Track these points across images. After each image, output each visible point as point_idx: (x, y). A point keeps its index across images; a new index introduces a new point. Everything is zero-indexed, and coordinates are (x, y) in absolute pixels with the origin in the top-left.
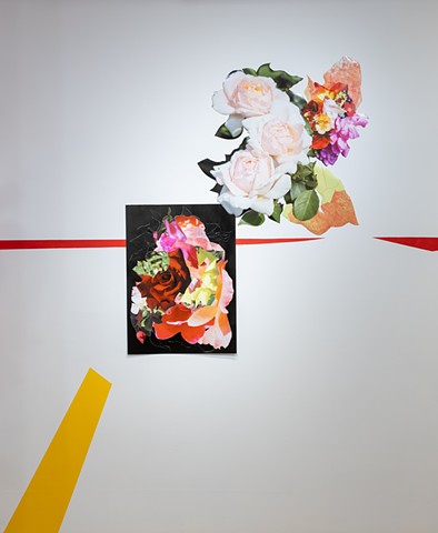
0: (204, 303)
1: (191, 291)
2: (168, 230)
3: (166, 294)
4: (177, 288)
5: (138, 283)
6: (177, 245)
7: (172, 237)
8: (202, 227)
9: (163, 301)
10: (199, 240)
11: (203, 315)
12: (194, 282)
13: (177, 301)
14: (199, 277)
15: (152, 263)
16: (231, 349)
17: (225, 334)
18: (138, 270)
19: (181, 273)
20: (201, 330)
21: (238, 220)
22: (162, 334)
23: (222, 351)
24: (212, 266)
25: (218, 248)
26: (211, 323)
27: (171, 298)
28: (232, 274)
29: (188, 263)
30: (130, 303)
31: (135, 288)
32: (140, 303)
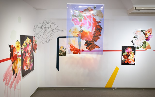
0: (131, 58)
2: (127, 49)
6: (128, 51)
8: (131, 49)
9: (126, 58)
10: (131, 51)
11: (131, 60)
12: (130, 56)
13: (128, 58)
15: (125, 53)
16: (135, 64)
17: (134, 62)
18: (123, 54)
19: (128, 55)
20: (131, 62)
21: (136, 48)
22: (126, 62)
23: (133, 64)
24: (132, 54)
25: (133, 52)
28: (135, 55)
29: (129, 53)
30: (122, 58)
31: (123, 57)
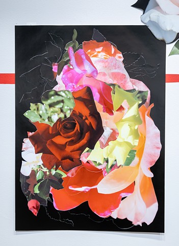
0: (121, 162)
1: (103, 146)
2: (73, 61)
3: (69, 149)
4: (84, 141)
5: (30, 134)
6: (85, 82)
7: (77, 70)
8: (119, 57)
9: (64, 158)
10: (115, 75)
11: (119, 179)
12: (107, 133)
13: (84, 159)
14: (114, 127)
15: (51, 106)
16: (157, 226)
17: (148, 205)
18: (32, 115)
19: (90, 121)
20: (116, 199)
21: (169, 48)
22: (63, 203)
23: (144, 228)
24: (132, 111)
25: (141, 86)
26: (130, 189)
27: (75, 155)
28: (160, 123)
29: (100, 108)
30: (19, 161)
32: (33, 160)
